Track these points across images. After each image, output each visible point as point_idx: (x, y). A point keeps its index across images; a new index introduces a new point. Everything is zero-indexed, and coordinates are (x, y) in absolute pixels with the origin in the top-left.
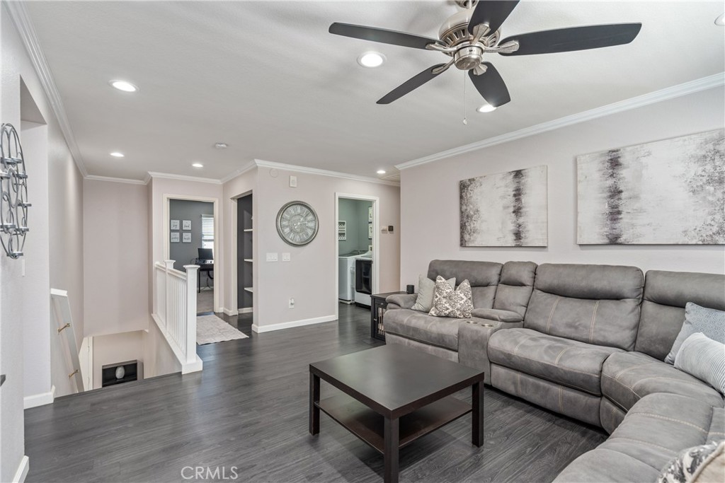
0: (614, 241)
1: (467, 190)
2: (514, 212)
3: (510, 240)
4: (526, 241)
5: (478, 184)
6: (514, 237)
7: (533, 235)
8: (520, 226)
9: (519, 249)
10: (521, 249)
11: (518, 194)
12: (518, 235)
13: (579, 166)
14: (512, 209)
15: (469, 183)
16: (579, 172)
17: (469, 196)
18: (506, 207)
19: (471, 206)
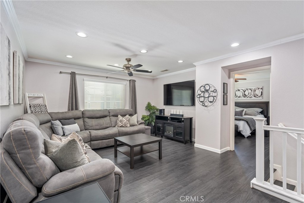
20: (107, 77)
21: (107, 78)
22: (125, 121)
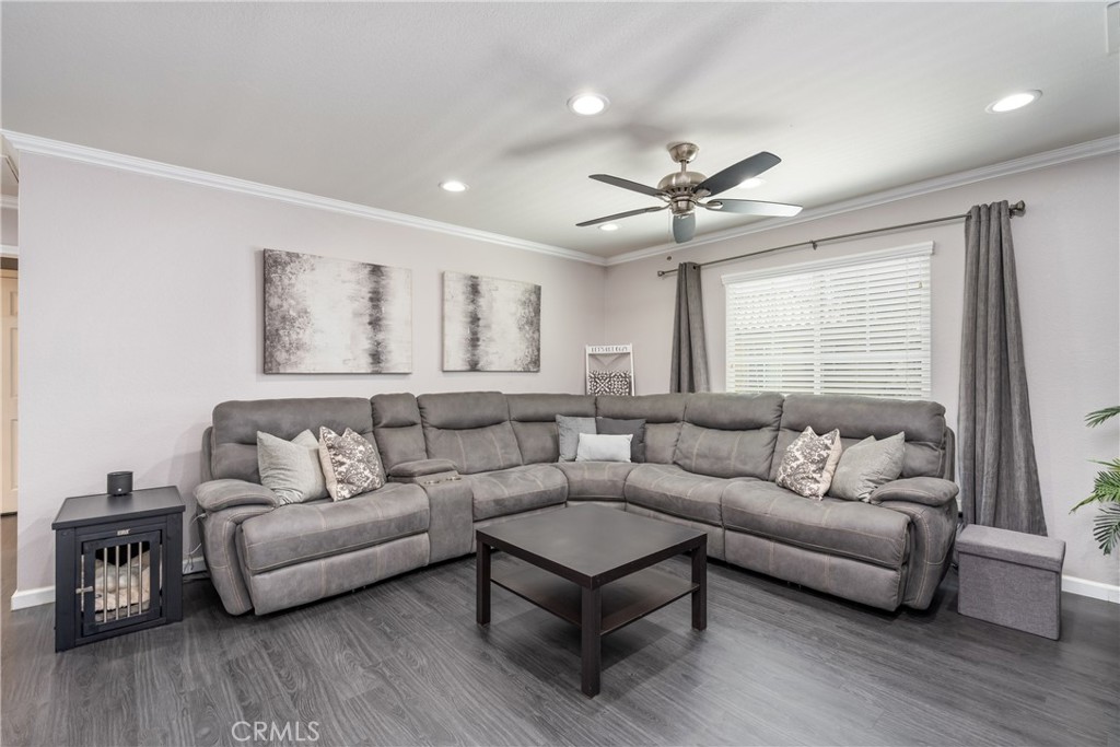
0: (474, 367)
1: (283, 269)
2: (370, 323)
3: (364, 364)
4: (388, 365)
5: (306, 266)
6: (370, 360)
7: (396, 358)
8: (379, 344)
9: (377, 376)
10: (379, 376)
11: (376, 298)
12: (376, 357)
13: (446, 283)
14: (367, 319)
15: (287, 259)
16: (446, 290)
17: (286, 281)
18: (357, 315)
19: (293, 303)
20: (814, 244)
21: (815, 247)
22: (797, 459)
